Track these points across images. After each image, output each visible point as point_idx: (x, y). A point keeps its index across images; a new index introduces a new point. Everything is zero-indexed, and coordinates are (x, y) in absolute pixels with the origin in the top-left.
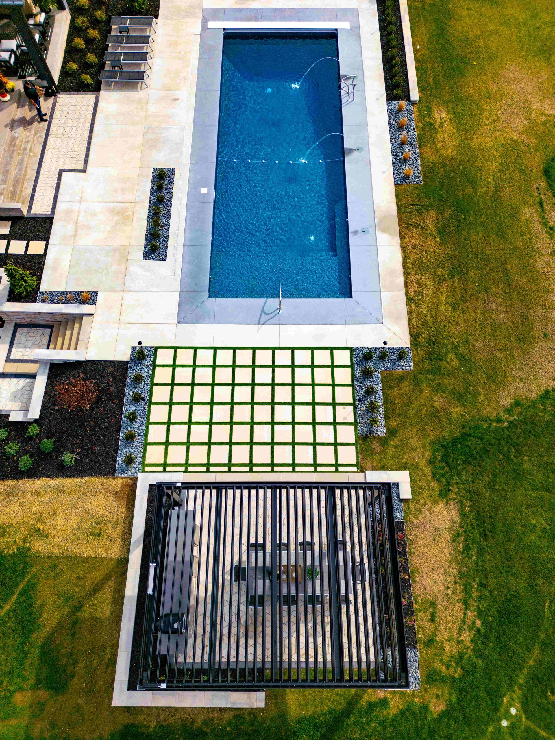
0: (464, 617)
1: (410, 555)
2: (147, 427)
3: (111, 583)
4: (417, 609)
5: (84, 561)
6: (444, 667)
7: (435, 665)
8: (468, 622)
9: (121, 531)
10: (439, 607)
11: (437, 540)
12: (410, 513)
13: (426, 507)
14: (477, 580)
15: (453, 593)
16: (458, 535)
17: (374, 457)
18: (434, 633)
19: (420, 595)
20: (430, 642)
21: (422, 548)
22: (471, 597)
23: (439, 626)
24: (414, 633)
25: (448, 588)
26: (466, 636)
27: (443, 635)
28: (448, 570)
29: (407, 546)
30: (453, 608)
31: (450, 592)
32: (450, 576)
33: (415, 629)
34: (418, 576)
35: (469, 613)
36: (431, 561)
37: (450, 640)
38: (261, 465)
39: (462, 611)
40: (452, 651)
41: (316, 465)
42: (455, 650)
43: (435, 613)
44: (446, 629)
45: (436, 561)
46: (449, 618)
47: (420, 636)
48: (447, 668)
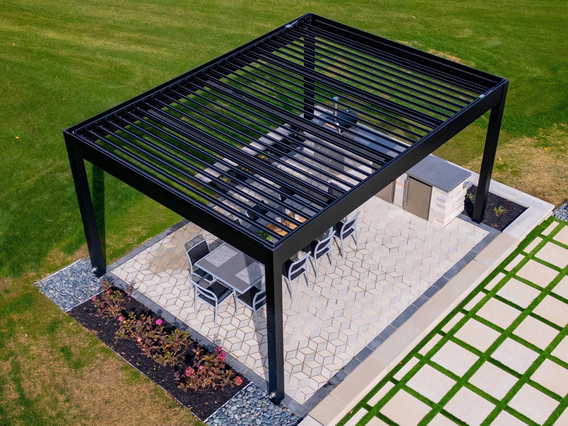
0: (20, 385)
1: (156, 390)
4: (96, 343)
6: (15, 317)
7: (29, 314)
8: (11, 386)
10: (66, 370)
15: (56, 401)
18: (53, 339)
19: (104, 360)
20: (53, 327)
21: (145, 411)
22: (24, 417)
23: (51, 352)
24: (81, 322)
25: (67, 401)
26: (3, 367)
27: (39, 348)
28: (83, 421)
29: (168, 396)
30: (43, 383)
31: (62, 398)
32: (75, 417)
33: (85, 326)
34: (124, 377)
35: (15, 395)
36: (119, 409)
37: (26, 349)
38: (460, 325)
39: (26, 390)
40: (15, 340)
41: (400, 385)
42: (11, 345)
43: (68, 359)
44: (39, 356)
45: (110, 416)
46: (43, 369)
47: (71, 324)
48: (11, 321)
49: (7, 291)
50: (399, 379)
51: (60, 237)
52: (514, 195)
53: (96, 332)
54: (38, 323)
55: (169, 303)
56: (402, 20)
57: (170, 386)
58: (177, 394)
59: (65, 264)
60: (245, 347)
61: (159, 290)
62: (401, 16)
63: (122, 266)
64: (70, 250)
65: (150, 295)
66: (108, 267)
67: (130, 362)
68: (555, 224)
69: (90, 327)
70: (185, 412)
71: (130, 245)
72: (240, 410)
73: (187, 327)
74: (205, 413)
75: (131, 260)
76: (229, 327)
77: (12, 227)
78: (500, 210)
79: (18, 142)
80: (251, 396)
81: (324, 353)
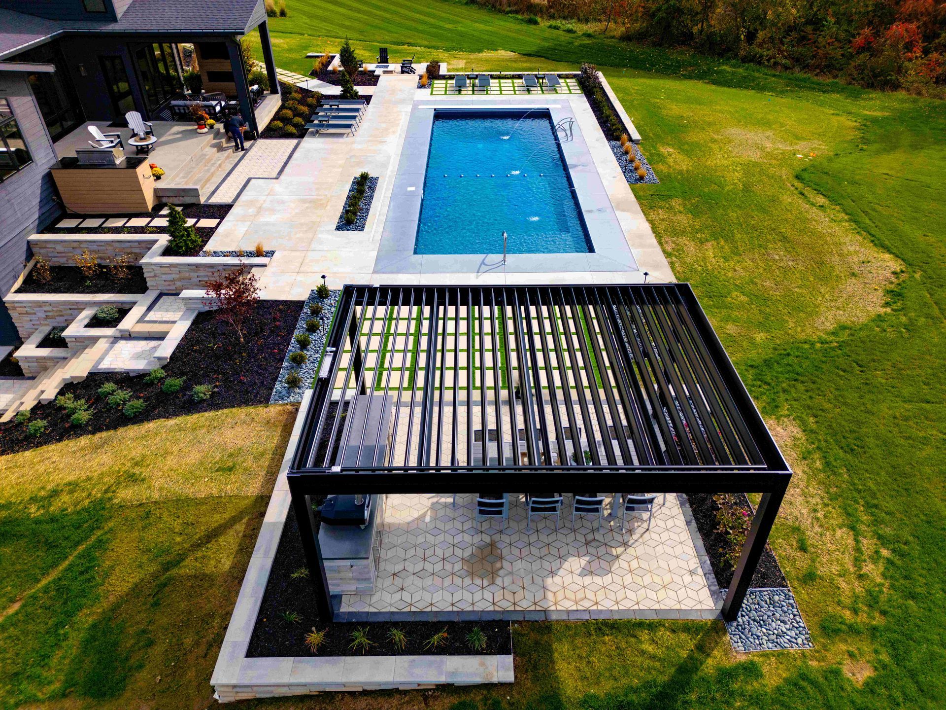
0: (857, 545)
3: (240, 527)
5: (198, 502)
7: (830, 609)
8: (866, 551)
9: (267, 463)
10: (808, 533)
15: (825, 516)
16: (809, 452)
18: (812, 566)
20: (809, 578)
22: (859, 521)
23: (817, 556)
24: (776, 566)
25: (815, 511)
26: (871, 570)
27: (829, 569)
28: (807, 491)
30: (833, 535)
31: (819, 515)
32: (813, 497)
33: (775, 561)
35: (863, 540)
37: (843, 575)
39: (851, 537)
40: (852, 590)
42: (858, 588)
44: (831, 560)
46: (830, 546)
47: (788, 569)
54: (823, 595)
55: (680, 530)
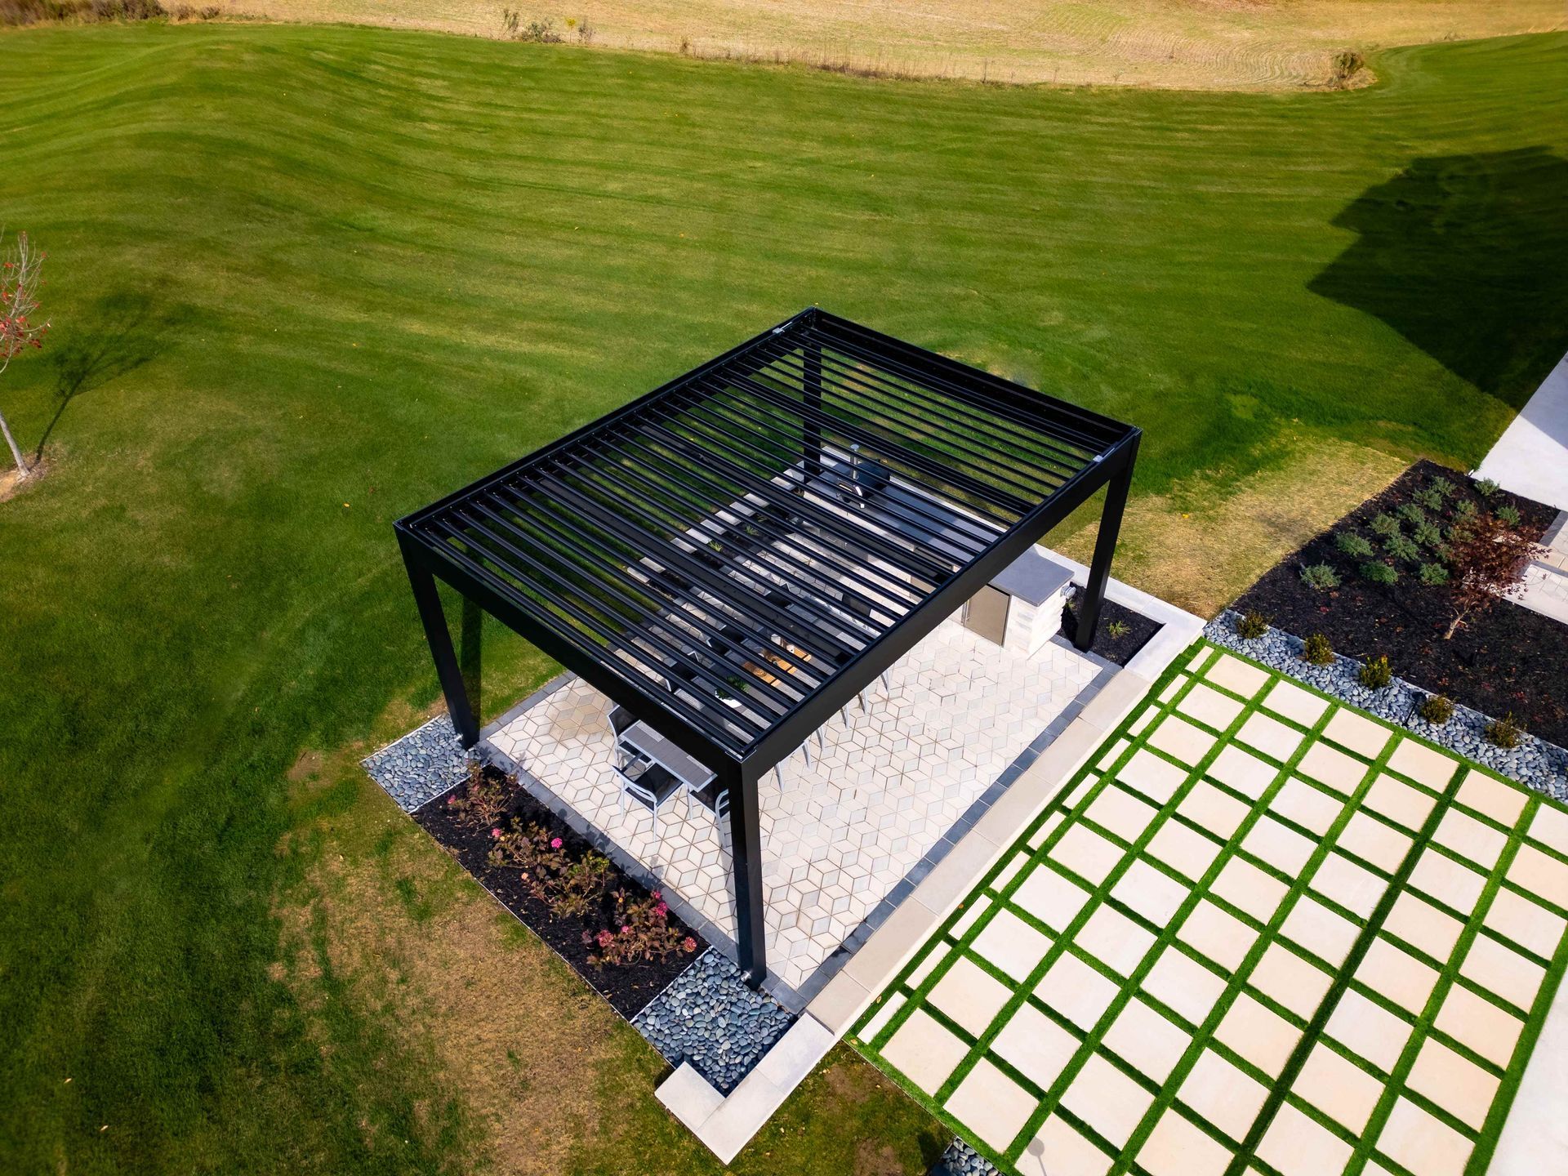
0: (324, 952)
1: (551, 961)
2: (1327, 697)
4: (456, 871)
6: (325, 825)
7: (349, 818)
8: (309, 953)
10: (403, 922)
11: (506, 1062)
12: (627, 1061)
13: (595, 1124)
14: (328, 1067)
15: (384, 981)
16: (448, 1139)
17: (856, 1123)
18: (385, 865)
19: (467, 904)
20: (386, 843)
21: (531, 1001)
22: (328, 1013)
23: (381, 889)
24: (434, 833)
25: (403, 981)
26: (299, 918)
27: (361, 880)
28: (428, 1020)
29: (572, 973)
30: (364, 948)
31: (394, 975)
32: (414, 1012)
33: (438, 840)
34: (501, 937)
35: (315, 971)
36: (488, 997)
37: (339, 883)
38: (1058, 835)
39: (335, 962)
40: (322, 867)
41: (960, 948)
42: (315, 876)
43: (408, 902)
44: (361, 895)
45: (473, 1010)
46: (365, 921)
47: (417, 836)
48: (318, 832)
49: (314, 777)
50: (958, 938)
51: (406, 676)
52: (1141, 602)
53: (456, 851)
54: (361, 834)
55: (580, 796)
56: (957, 297)
57: (575, 955)
58: (585, 970)
59: (413, 726)
60: (703, 880)
61: (565, 772)
62: (956, 291)
63: (505, 729)
64: (422, 701)
65: (551, 781)
66: (483, 730)
67: (511, 908)
68: (1206, 652)
69: (446, 842)
70: (599, 1004)
71: (519, 690)
72: (691, 999)
73: (608, 841)
74: (632, 1006)
75: (522, 717)
76: (678, 842)
77: (330, 661)
78: (1119, 629)
79: (346, 512)
80: (711, 972)
81: (834, 891)
